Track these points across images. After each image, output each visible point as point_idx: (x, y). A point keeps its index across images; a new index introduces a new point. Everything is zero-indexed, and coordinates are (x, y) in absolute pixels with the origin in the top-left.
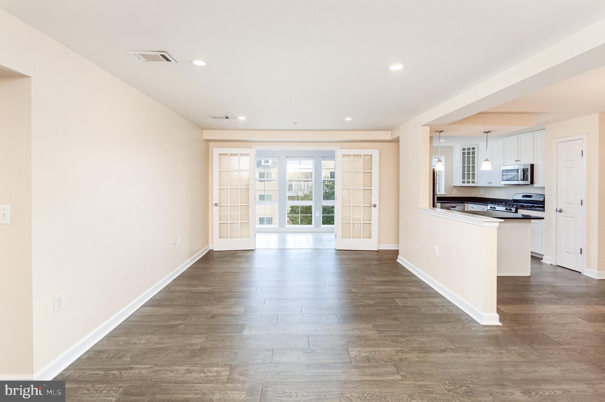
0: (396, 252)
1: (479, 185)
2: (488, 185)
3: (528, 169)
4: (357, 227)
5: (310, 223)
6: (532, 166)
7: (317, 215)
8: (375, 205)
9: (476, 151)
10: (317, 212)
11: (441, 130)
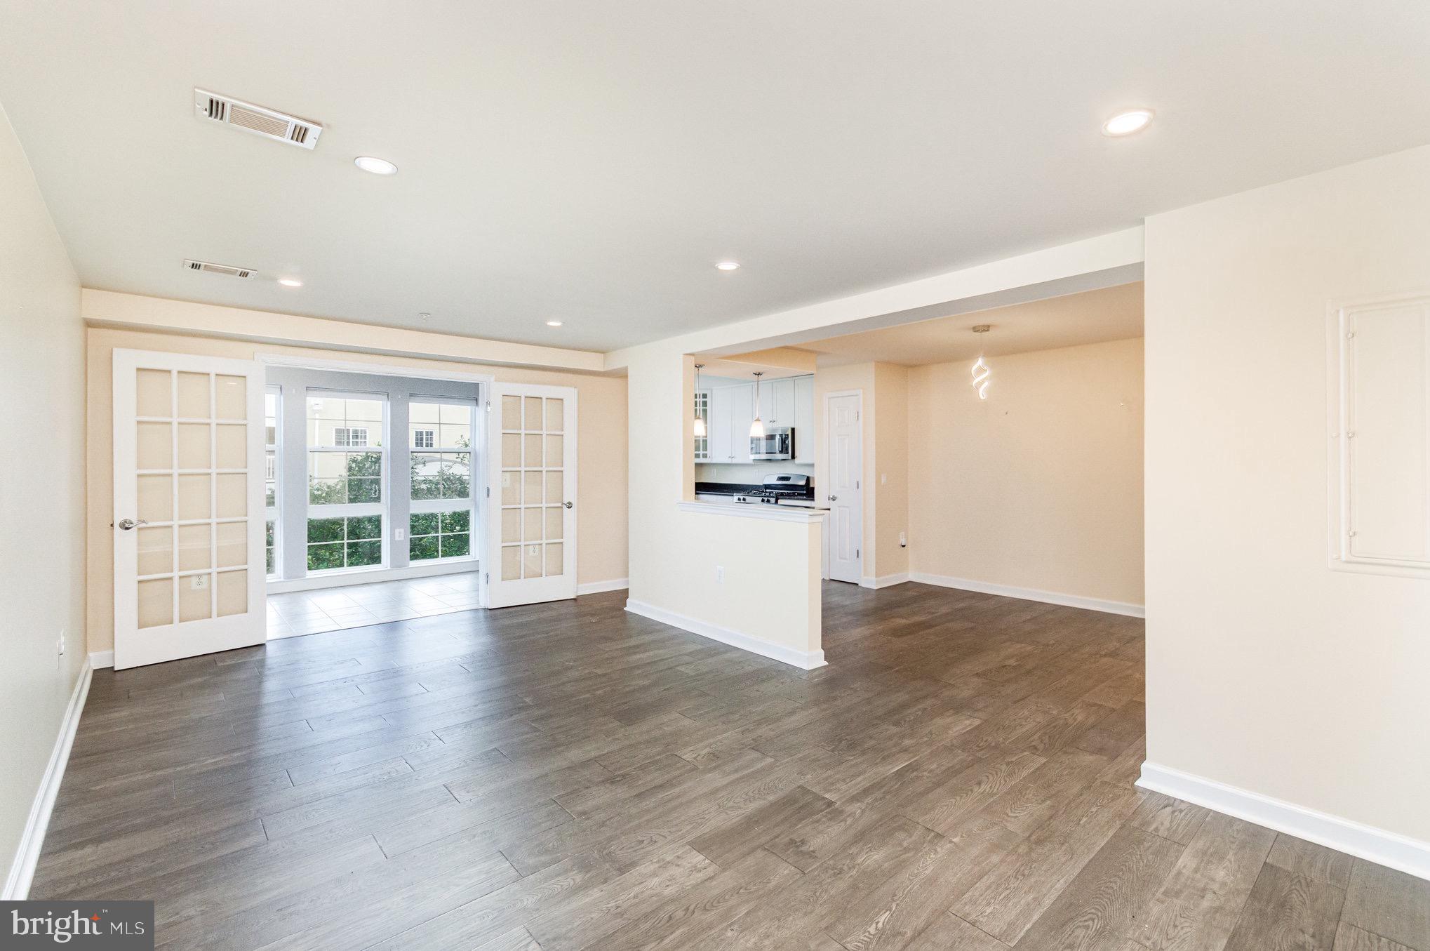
0: (624, 593)
1: (714, 462)
2: (729, 461)
3: (788, 435)
4: (531, 553)
5: (375, 558)
6: (793, 430)
7: (397, 538)
8: (570, 503)
9: (708, 400)
10: (397, 531)
11: (702, 364)
